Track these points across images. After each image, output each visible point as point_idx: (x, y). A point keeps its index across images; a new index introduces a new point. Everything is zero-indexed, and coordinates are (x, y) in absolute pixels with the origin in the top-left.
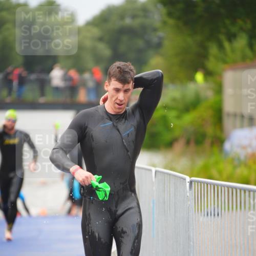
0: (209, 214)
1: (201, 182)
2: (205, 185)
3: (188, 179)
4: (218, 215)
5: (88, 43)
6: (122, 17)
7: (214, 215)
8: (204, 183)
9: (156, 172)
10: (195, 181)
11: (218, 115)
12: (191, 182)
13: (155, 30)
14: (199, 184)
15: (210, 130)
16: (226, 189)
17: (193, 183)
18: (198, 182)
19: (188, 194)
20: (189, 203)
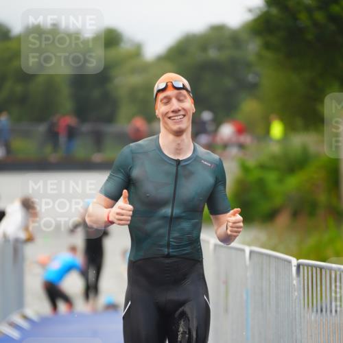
0: (324, 310)
1: (312, 266)
2: (318, 270)
3: (294, 261)
6: (204, 49)
8: (316, 267)
9: (251, 252)
10: (304, 265)
12: (298, 266)
14: (310, 269)
15: (322, 198)
17: (301, 267)
18: (308, 266)
19: (295, 282)
20: (296, 294)
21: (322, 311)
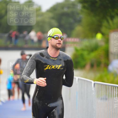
1: (99, 84)
3: (93, 82)
4: (107, 99)
5: (47, 20)
6: (63, 8)
7: (105, 99)
8: (100, 84)
9: (78, 79)
10: (96, 83)
11: (107, 53)
12: (94, 84)
13: (78, 14)
14: (98, 85)
15: (103, 60)
16: (111, 87)
17: (95, 84)
18: (98, 84)
19: (93, 89)
20: (93, 93)
21: (102, 99)
